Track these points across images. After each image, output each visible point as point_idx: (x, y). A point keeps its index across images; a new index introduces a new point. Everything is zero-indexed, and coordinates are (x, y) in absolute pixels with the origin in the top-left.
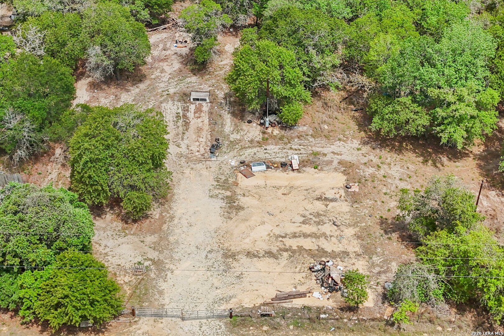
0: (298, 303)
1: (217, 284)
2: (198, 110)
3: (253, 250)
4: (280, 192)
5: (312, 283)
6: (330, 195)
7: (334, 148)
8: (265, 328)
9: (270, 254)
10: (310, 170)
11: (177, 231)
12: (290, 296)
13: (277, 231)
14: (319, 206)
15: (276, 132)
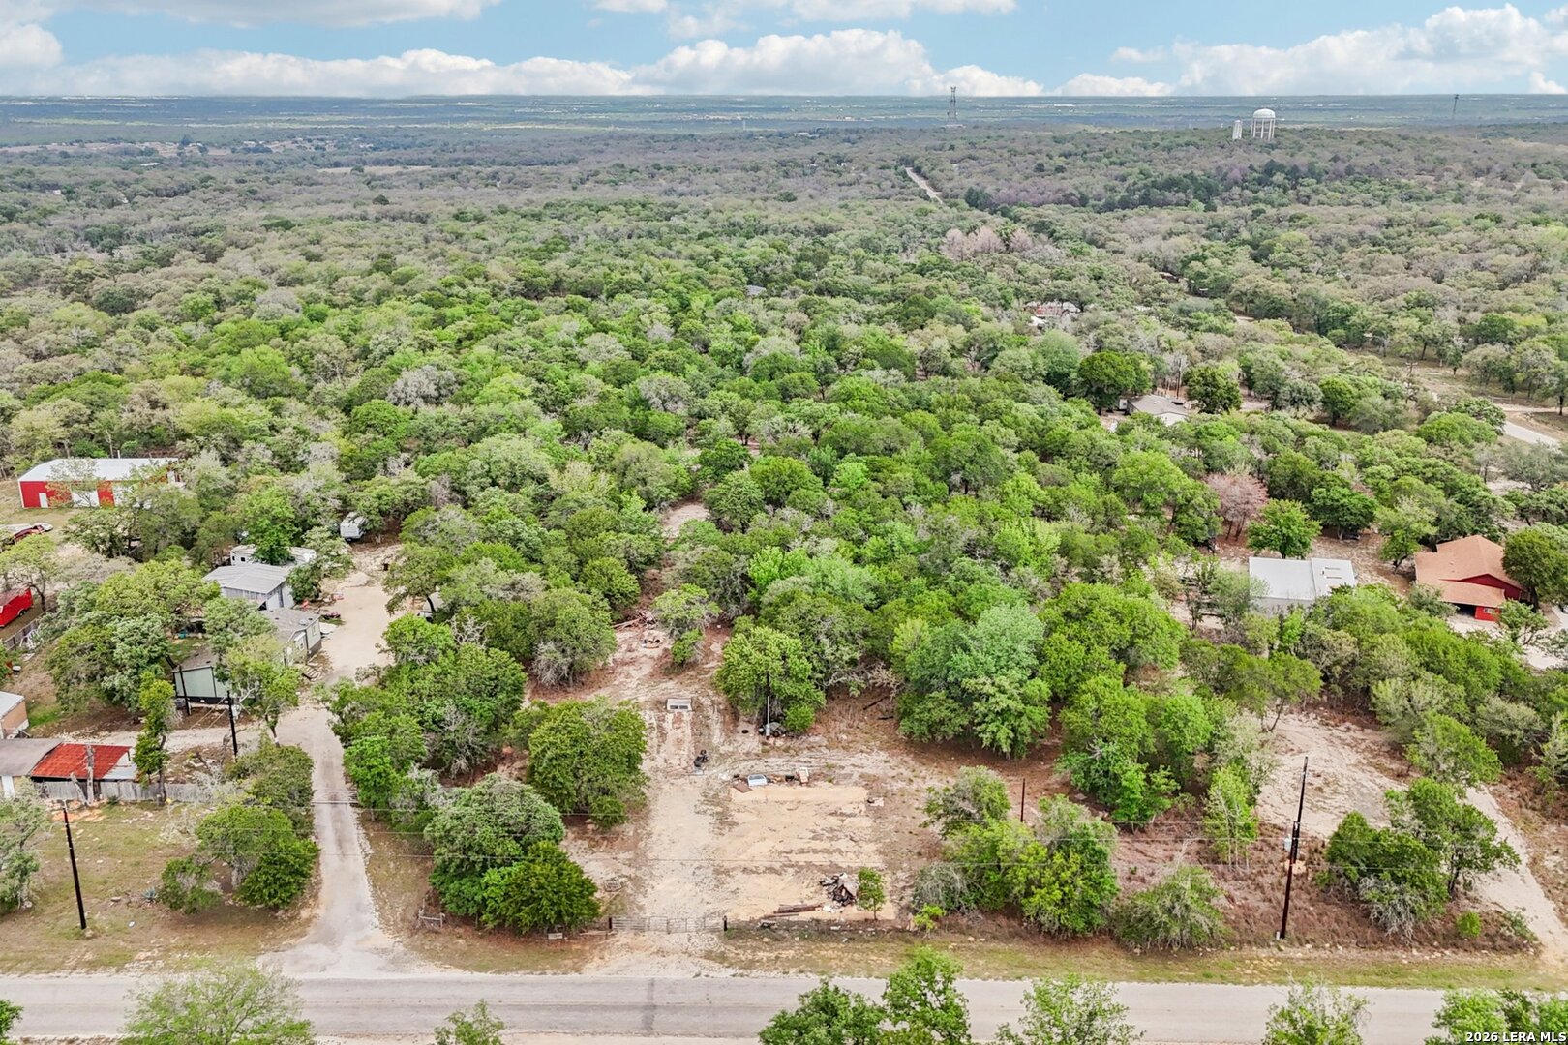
0: (805, 916)
1: (706, 898)
2: (678, 719)
3: (750, 865)
4: (786, 806)
5: (823, 896)
6: (847, 810)
7: (854, 760)
8: (766, 940)
9: (772, 870)
10: (823, 784)
11: (655, 847)
12: (796, 910)
13: (781, 847)
14: (834, 821)
15: (780, 742)
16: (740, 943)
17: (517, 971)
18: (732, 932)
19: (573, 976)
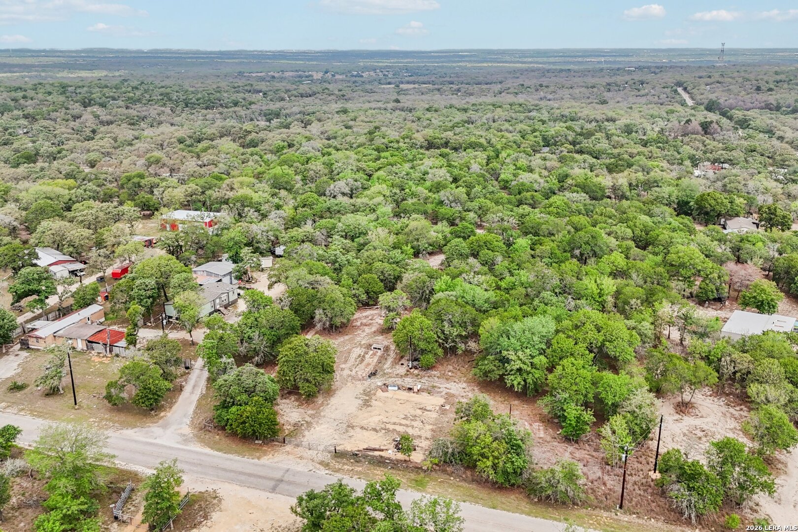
0: (377, 453)
1: (336, 437)
2: (374, 354)
3: (366, 427)
4: (399, 402)
5: (391, 446)
6: (428, 408)
7: (448, 386)
8: (352, 461)
9: (375, 430)
10: (425, 394)
11: (327, 411)
12: (375, 450)
13: (385, 420)
14: (419, 412)
15: (416, 372)
16: (339, 460)
17: (232, 454)
18: (338, 455)
19: (256, 460)
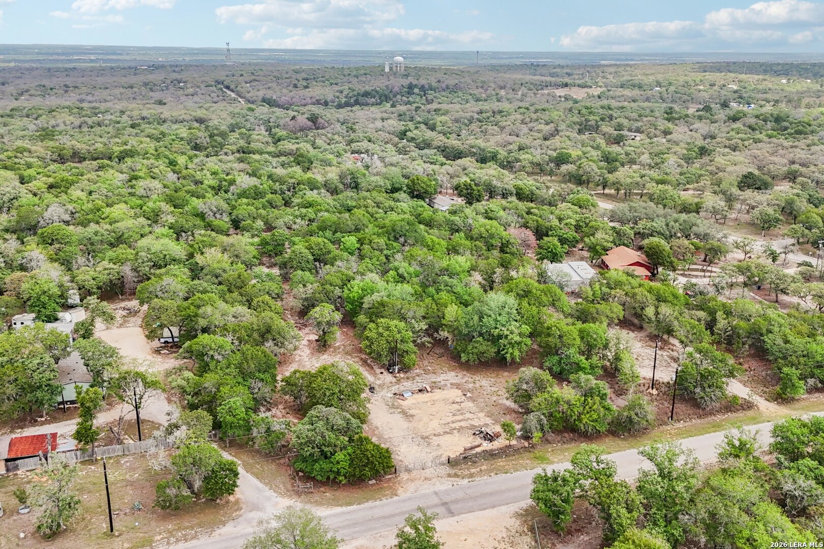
0: (478, 450)
1: (428, 451)
3: (436, 432)
4: (429, 404)
5: (478, 441)
6: (457, 401)
7: (442, 378)
8: (469, 463)
9: (446, 433)
10: (438, 390)
11: (384, 433)
12: (472, 448)
13: (442, 422)
14: (456, 406)
15: (402, 375)
16: (459, 467)
17: (367, 501)
18: (453, 464)
19: (395, 498)
